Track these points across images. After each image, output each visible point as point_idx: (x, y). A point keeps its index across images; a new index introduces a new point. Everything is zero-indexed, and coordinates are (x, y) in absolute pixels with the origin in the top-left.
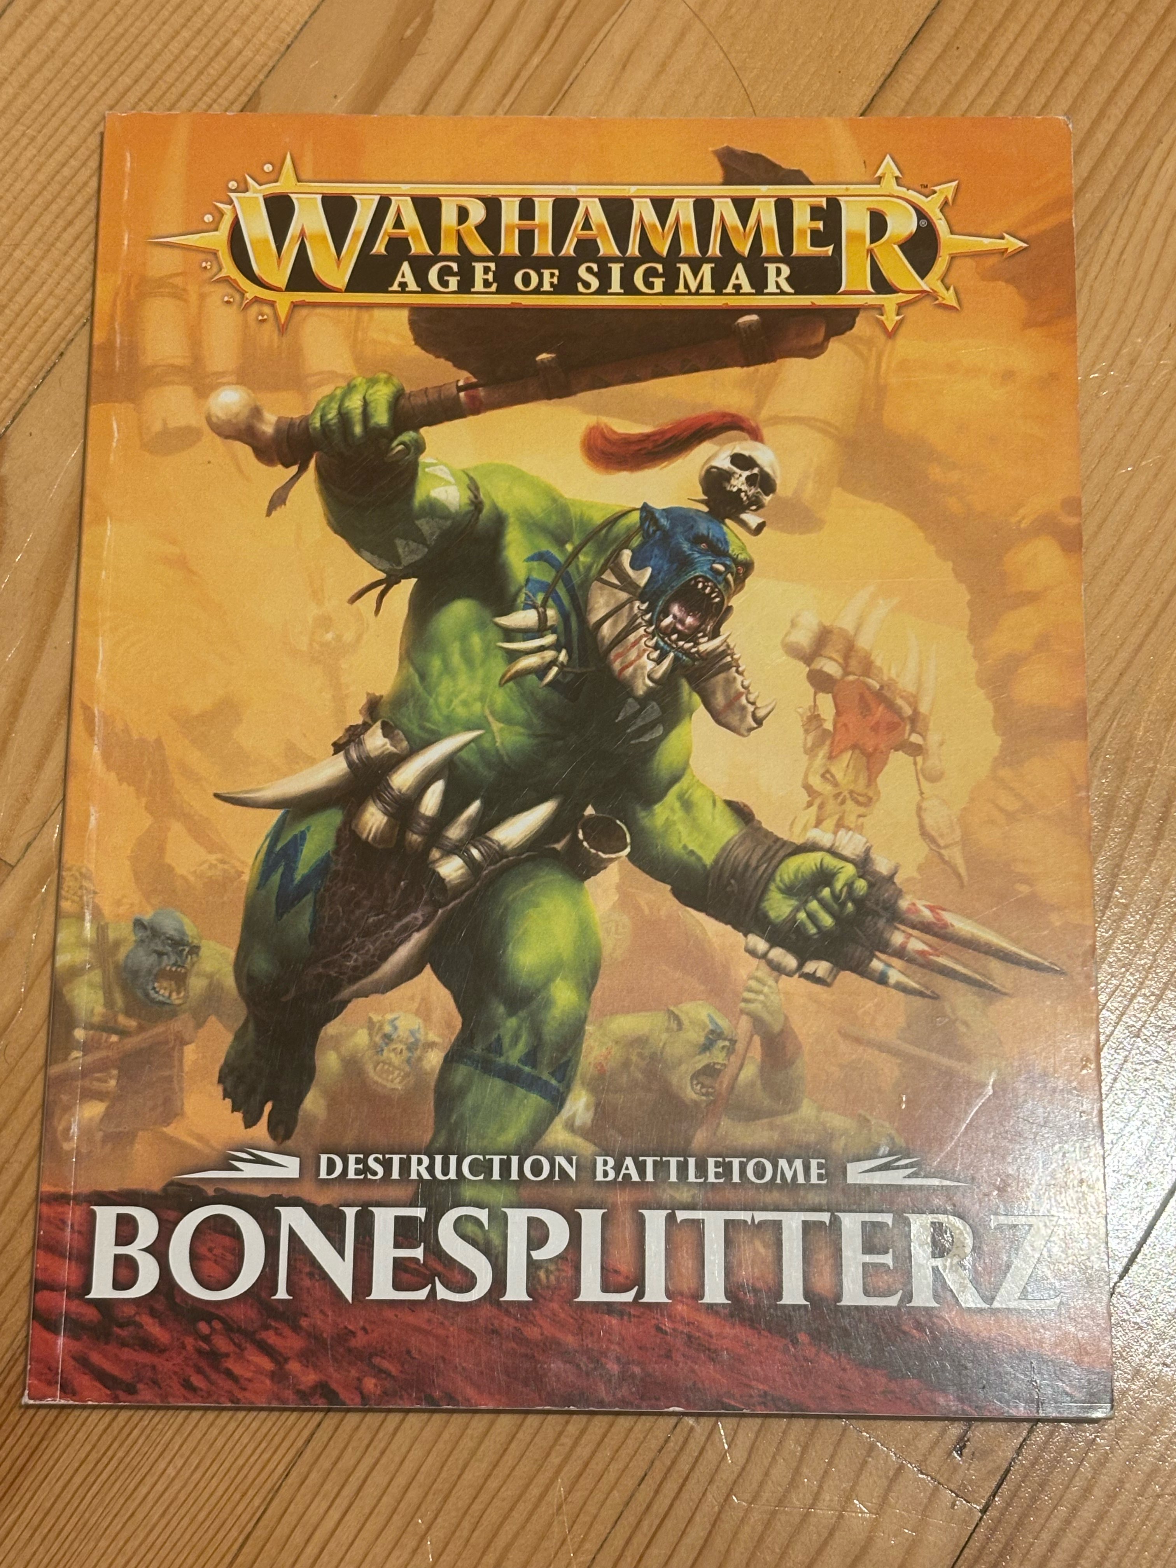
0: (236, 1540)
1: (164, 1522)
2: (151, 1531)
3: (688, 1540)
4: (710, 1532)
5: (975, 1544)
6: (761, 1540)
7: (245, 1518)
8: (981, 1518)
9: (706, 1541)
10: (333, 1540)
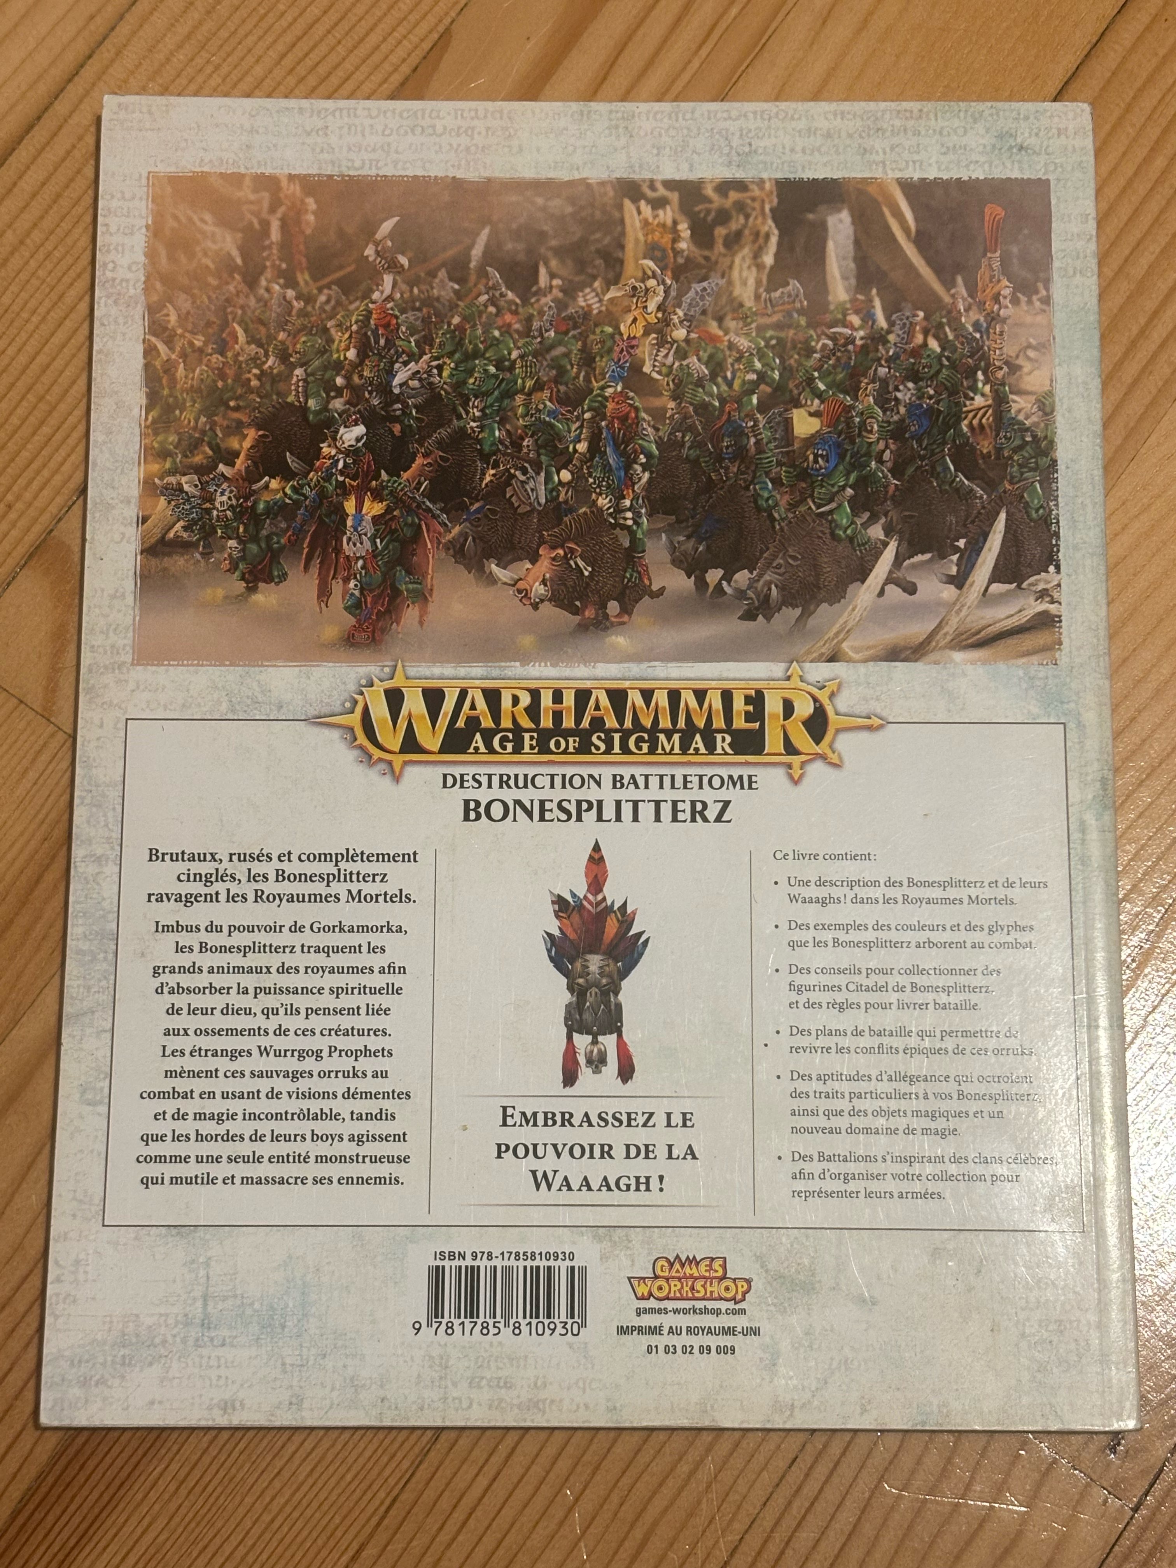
0: (382, 1503)
1: (310, 1481)
2: (298, 1489)
3: (836, 1525)
4: (860, 1518)
5: (1126, 1542)
6: (910, 1528)
7: (392, 1481)
8: (1132, 1517)
9: (855, 1526)
10: (480, 1507)
